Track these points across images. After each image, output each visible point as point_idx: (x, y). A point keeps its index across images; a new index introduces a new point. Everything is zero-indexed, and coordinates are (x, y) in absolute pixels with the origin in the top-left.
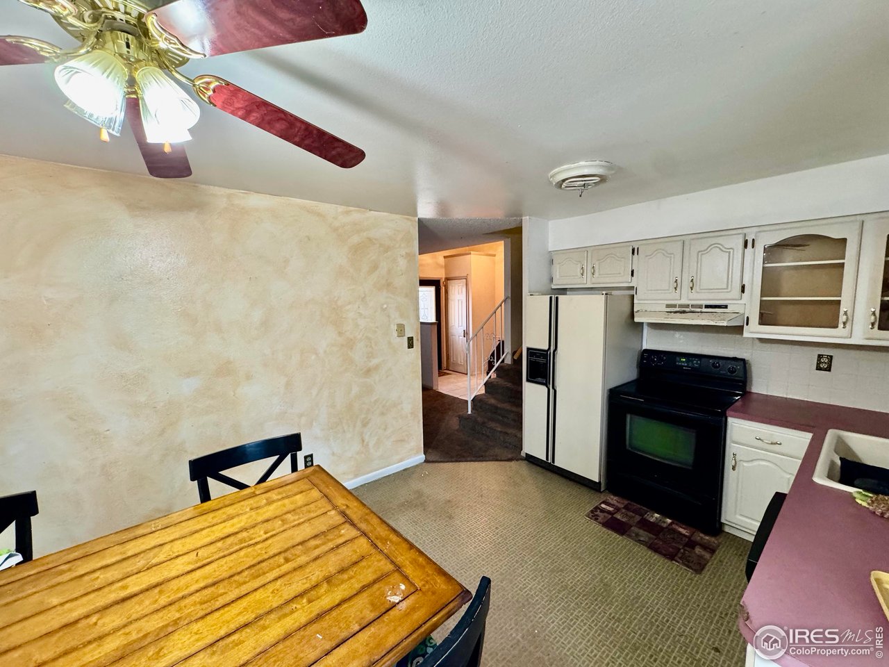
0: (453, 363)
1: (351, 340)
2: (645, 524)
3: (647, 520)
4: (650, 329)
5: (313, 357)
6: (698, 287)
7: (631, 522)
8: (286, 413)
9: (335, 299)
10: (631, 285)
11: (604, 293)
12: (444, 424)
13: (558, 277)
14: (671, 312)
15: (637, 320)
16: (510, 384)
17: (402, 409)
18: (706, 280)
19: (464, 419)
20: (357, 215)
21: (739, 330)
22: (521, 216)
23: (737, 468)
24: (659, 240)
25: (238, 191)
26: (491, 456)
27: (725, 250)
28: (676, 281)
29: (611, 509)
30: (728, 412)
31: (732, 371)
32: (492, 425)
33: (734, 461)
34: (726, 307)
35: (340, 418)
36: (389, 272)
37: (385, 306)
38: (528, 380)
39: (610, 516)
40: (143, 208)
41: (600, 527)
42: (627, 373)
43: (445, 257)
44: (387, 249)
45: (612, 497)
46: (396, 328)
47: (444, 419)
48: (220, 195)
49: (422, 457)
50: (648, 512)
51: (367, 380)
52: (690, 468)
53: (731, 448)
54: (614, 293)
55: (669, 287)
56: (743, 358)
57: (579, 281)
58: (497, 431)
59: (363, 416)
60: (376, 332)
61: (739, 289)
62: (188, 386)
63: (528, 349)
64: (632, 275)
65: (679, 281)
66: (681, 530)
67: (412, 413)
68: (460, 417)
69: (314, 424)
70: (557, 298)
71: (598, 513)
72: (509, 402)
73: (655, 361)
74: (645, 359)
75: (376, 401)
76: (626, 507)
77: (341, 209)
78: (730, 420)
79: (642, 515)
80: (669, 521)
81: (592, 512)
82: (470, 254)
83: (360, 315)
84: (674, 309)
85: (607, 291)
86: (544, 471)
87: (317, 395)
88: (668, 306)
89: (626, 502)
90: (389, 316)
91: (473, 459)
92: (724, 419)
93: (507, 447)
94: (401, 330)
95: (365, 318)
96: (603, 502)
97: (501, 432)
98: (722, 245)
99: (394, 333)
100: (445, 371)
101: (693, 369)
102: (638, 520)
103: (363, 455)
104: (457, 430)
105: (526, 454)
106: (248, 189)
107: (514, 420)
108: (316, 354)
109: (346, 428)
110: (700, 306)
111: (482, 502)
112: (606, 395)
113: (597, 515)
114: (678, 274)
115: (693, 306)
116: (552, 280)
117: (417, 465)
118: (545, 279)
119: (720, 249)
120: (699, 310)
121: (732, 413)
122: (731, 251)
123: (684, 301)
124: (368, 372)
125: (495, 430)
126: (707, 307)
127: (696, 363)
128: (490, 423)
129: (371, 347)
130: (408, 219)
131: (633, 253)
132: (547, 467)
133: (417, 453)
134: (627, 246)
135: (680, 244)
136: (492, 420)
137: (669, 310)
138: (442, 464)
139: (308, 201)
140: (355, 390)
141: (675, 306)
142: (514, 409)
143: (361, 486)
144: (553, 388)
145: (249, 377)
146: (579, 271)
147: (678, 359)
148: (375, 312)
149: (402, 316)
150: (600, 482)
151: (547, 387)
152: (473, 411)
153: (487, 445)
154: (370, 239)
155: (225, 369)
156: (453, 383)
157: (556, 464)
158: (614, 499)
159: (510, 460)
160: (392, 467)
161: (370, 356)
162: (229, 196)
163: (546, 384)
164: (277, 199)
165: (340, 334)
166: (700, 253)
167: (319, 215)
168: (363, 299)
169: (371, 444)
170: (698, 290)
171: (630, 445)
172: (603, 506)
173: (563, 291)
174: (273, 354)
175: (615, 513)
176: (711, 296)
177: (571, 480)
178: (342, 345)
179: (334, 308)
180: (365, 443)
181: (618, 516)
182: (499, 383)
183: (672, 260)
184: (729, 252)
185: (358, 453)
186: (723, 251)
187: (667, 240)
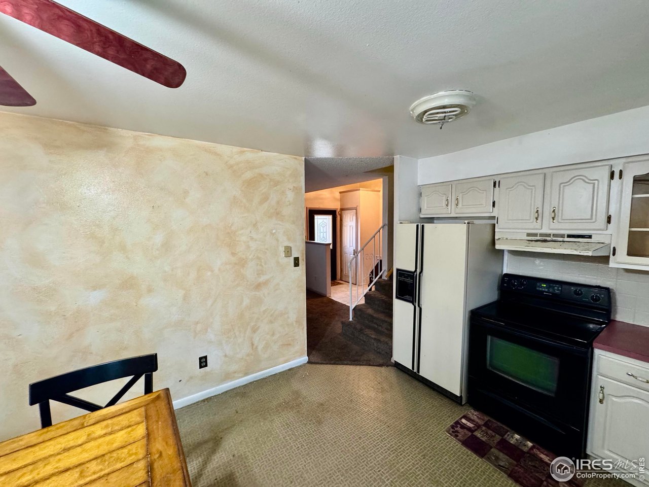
0: (345, 275)
1: (244, 259)
2: (504, 446)
3: (507, 441)
4: (509, 255)
5: (209, 273)
6: (560, 217)
7: (492, 444)
8: (183, 321)
9: (230, 225)
10: (492, 215)
11: (466, 222)
12: (330, 328)
13: (425, 208)
14: (532, 241)
15: (497, 247)
16: (385, 297)
17: (288, 317)
18: (569, 210)
19: (346, 325)
20: (250, 155)
21: (605, 259)
22: (393, 154)
23: (604, 402)
24: (519, 174)
25: (144, 133)
26: (364, 360)
27: (589, 181)
28: (537, 212)
29: (471, 425)
30: (594, 344)
31: (597, 299)
32: (368, 331)
33: (601, 395)
34: (590, 237)
35: (232, 325)
36: (278, 202)
37: (274, 231)
38: (397, 297)
39: (470, 434)
40: (58, 147)
41: (459, 445)
42: (488, 295)
43: (340, 193)
44: (276, 183)
45: (472, 411)
46: (284, 250)
47: (331, 323)
48: (126, 137)
49: (305, 358)
50: (508, 431)
51: (257, 293)
52: (552, 395)
53: (598, 380)
54: (476, 222)
55: (530, 217)
56: (608, 286)
57: (444, 211)
58: (372, 338)
59: (252, 324)
60: (266, 253)
61: (605, 219)
62: (96, 297)
63: (398, 270)
64: (494, 206)
65: (540, 212)
66: (542, 456)
67: (296, 322)
68: (343, 323)
69: (209, 330)
70: (423, 226)
71: (458, 429)
72: (384, 312)
73: (514, 286)
74: (505, 283)
75: (265, 312)
76: (486, 425)
77: (236, 149)
78: (597, 352)
79: (502, 435)
80: (530, 444)
81: (452, 427)
82: (359, 190)
83: (252, 238)
84: (534, 238)
85: (470, 221)
86: (410, 378)
87: (212, 305)
88: (529, 235)
89: (486, 418)
90: (277, 240)
91: (349, 363)
92: (590, 350)
93: (380, 353)
94: (288, 251)
95: (256, 241)
96: (465, 417)
97: (375, 339)
98: (586, 177)
99: (281, 254)
100: (339, 281)
101: (554, 295)
102: (499, 440)
103: (252, 357)
104: (339, 334)
105: (395, 361)
106: (152, 132)
107: (387, 329)
108: (212, 271)
109: (237, 334)
110: (563, 236)
111: (351, 408)
112: (467, 316)
113: (457, 432)
114: (539, 204)
115: (554, 235)
116: (420, 210)
117: (301, 366)
118: (414, 210)
119: (583, 180)
120: (561, 239)
121: (598, 344)
122: (596, 181)
123: (545, 231)
124: (258, 286)
125: (370, 337)
126: (569, 236)
127: (557, 289)
128: (367, 330)
129: (261, 265)
130: (296, 159)
131: (495, 186)
132: (412, 376)
133: (301, 355)
134: (489, 180)
135: (542, 176)
136: (369, 327)
137: (530, 238)
138: (322, 366)
139: (207, 143)
140: (246, 302)
141: (536, 235)
142: (386, 319)
143: (250, 383)
144: (419, 306)
145: (150, 290)
146: (444, 203)
147: (538, 284)
148: (265, 236)
149: (289, 239)
150: (461, 396)
151: (413, 304)
152: (354, 319)
153: (364, 349)
154: (261, 175)
155: (129, 283)
156: (343, 291)
157: (420, 374)
158: (474, 414)
159: (380, 365)
160: (278, 367)
161: (260, 273)
162: (135, 138)
163: (413, 302)
164: (179, 140)
165: (233, 254)
166: (562, 185)
167: (216, 154)
168: (255, 225)
169: (260, 348)
170: (560, 221)
171: (491, 365)
172: (464, 421)
173: (431, 220)
174: (172, 270)
175: (476, 430)
176: (574, 226)
178: (236, 264)
179: (228, 233)
180: (254, 347)
181: (478, 434)
182: (377, 295)
183: (533, 192)
184: (593, 183)
185: (248, 355)
186: (586, 182)
187: (528, 173)
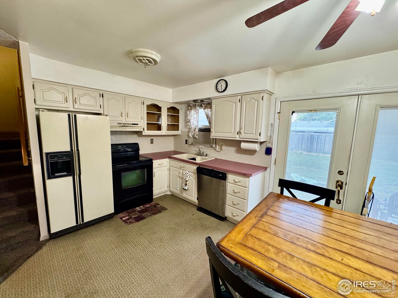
6: (129, 116)
7: (139, 215)
10: (100, 112)
14: (120, 126)
24: (112, 93)
29: (128, 217)
31: (136, 148)
34: (138, 124)
38: (49, 178)
55: (119, 115)
57: (64, 105)
61: (141, 118)
63: (47, 154)
64: (100, 107)
66: (147, 206)
70: (75, 116)
79: (136, 211)
81: (126, 223)
88: (118, 124)
110: (130, 124)
114: (122, 110)
115: (128, 124)
120: (130, 125)
123: (124, 122)
126: (132, 124)
131: (100, 96)
134: (97, 92)
141: (121, 124)
147: (118, 146)
166: (129, 103)
170: (129, 118)
175: (131, 217)
176: (134, 120)
177: (94, 224)
181: (133, 217)
184: (138, 104)
187: (116, 94)
